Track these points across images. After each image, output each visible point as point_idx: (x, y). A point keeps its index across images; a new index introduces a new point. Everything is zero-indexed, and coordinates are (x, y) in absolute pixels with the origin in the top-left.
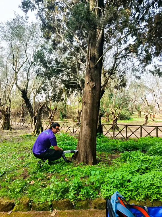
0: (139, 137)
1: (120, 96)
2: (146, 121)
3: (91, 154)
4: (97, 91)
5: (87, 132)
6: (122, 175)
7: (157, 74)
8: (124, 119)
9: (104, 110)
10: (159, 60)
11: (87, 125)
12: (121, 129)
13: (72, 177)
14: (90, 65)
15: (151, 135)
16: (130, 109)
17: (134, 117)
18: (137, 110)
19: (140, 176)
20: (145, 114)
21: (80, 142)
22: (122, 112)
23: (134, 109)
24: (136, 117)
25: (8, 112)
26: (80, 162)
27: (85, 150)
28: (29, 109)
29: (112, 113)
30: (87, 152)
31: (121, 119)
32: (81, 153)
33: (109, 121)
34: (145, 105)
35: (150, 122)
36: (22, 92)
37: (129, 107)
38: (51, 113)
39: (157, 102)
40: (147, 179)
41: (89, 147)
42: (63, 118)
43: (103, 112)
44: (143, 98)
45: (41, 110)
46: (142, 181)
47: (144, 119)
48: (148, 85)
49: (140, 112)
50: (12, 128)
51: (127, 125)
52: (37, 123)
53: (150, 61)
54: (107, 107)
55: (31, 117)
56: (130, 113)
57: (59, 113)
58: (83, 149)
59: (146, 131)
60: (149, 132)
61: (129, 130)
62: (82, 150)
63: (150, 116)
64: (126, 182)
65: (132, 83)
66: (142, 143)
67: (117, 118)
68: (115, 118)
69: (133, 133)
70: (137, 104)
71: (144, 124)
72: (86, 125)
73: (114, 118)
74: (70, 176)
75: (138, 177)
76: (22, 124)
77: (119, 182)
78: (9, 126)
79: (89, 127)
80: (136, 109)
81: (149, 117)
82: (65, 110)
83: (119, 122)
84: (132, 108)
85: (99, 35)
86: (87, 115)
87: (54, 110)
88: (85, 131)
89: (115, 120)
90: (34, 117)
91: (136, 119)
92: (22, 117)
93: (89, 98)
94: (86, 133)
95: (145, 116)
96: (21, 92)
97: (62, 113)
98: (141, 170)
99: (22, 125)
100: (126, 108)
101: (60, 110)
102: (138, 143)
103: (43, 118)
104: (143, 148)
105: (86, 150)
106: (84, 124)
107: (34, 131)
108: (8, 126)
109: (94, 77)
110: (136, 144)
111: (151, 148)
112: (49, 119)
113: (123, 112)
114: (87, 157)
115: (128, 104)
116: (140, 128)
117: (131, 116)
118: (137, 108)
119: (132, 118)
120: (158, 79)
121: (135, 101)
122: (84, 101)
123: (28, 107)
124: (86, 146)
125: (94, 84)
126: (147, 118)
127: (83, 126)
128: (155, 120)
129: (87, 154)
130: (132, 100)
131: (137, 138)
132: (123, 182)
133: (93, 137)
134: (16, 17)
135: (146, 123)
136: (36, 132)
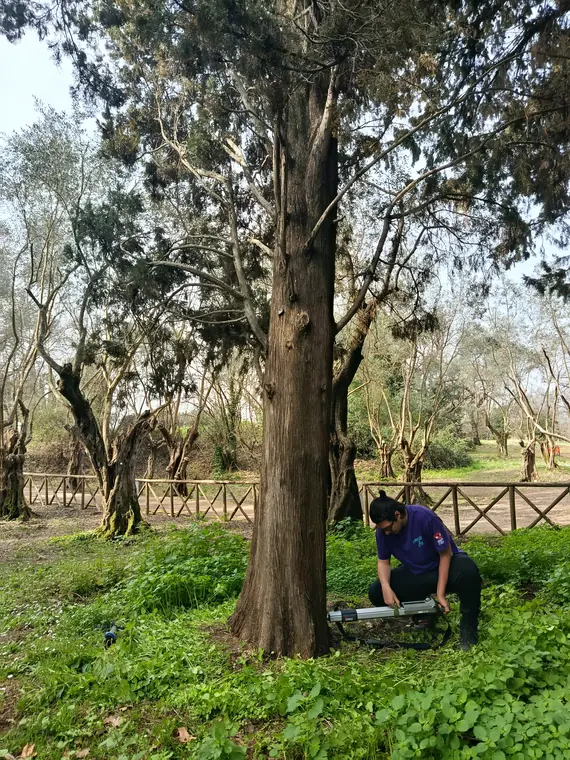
0: (507, 528)
1: (427, 382)
2: (530, 469)
3: (304, 610)
4: (319, 343)
5: (284, 515)
6: (434, 711)
7: (556, 292)
8: (449, 466)
9: (375, 433)
10: (556, 241)
11: (282, 483)
12: (438, 501)
13: (211, 717)
14: (287, 244)
15: (552, 520)
16: (467, 428)
17: (485, 455)
18: (493, 430)
19: (518, 705)
20: (522, 444)
21: (257, 559)
22: (440, 440)
23: (484, 428)
24: (492, 455)
25: (16, 453)
26: (257, 648)
27: (277, 592)
28: (90, 436)
29: (400, 442)
30: (285, 602)
31: (435, 467)
32: (261, 606)
33: (392, 474)
34: (521, 412)
35: (543, 472)
36: (61, 376)
37: (462, 421)
38: (178, 450)
39: (563, 397)
40: (553, 728)
41: (293, 577)
42: (224, 467)
43: (371, 441)
44: (512, 388)
45: (133, 439)
46: (530, 739)
47: (523, 464)
48: (524, 340)
49: (503, 438)
50: (28, 513)
51: (458, 485)
52: (116, 491)
53: (525, 249)
54: (385, 424)
55: (97, 468)
56: (470, 445)
57: (211, 449)
58: (270, 589)
59: (533, 506)
60: (543, 508)
61: (466, 505)
62: (264, 595)
63: (542, 450)
64: (455, 744)
65: (465, 333)
66: (520, 552)
67: (421, 460)
68: (414, 462)
69: (483, 514)
70: (491, 407)
71: (523, 481)
72: (278, 484)
73: (410, 461)
74: (201, 716)
75: (509, 717)
76: (69, 495)
77: (423, 746)
78: (19, 505)
79: (293, 490)
80: (490, 427)
81: (538, 453)
82: (233, 439)
83: (428, 476)
84: (475, 425)
85: (316, 131)
86: (281, 444)
87: (186, 438)
88: (274, 508)
89: (412, 470)
90: (107, 467)
91: (492, 464)
92: (72, 470)
93: (288, 373)
94: (280, 520)
95: (523, 450)
96: (58, 377)
97: (220, 450)
98: (524, 674)
99: (68, 501)
100: (452, 426)
101: (214, 441)
102: (502, 554)
103: (153, 472)
104: (523, 572)
105: (283, 594)
106: (270, 479)
107: (108, 520)
108: (16, 504)
109: (304, 289)
110: (495, 558)
111: (557, 574)
112: (170, 472)
113: (441, 438)
114: (288, 623)
115: (459, 409)
116: (508, 495)
117: (471, 455)
118: (493, 424)
119: (475, 460)
120: (558, 313)
121: (481, 400)
122: (269, 386)
123: (85, 430)
124: (283, 575)
125: (304, 317)
126: (530, 457)
127: (267, 488)
128: (559, 464)
129: (285, 611)
130: (472, 395)
131: (498, 534)
132: (439, 747)
133: (312, 535)
134: (43, 119)
135: (530, 476)
136: (112, 524)
